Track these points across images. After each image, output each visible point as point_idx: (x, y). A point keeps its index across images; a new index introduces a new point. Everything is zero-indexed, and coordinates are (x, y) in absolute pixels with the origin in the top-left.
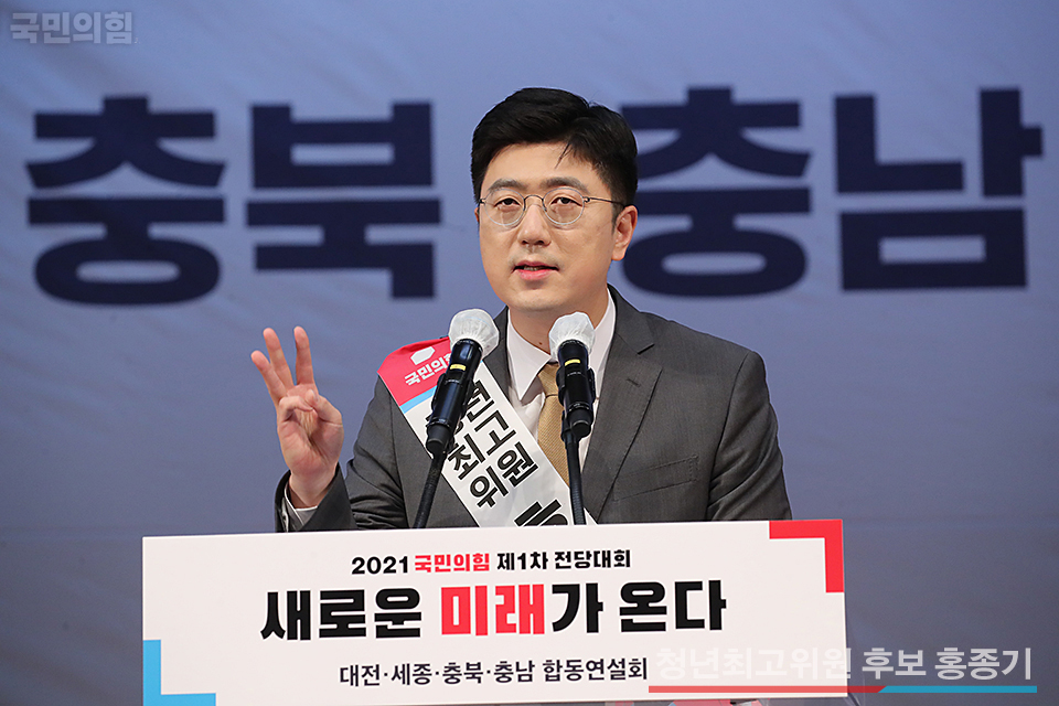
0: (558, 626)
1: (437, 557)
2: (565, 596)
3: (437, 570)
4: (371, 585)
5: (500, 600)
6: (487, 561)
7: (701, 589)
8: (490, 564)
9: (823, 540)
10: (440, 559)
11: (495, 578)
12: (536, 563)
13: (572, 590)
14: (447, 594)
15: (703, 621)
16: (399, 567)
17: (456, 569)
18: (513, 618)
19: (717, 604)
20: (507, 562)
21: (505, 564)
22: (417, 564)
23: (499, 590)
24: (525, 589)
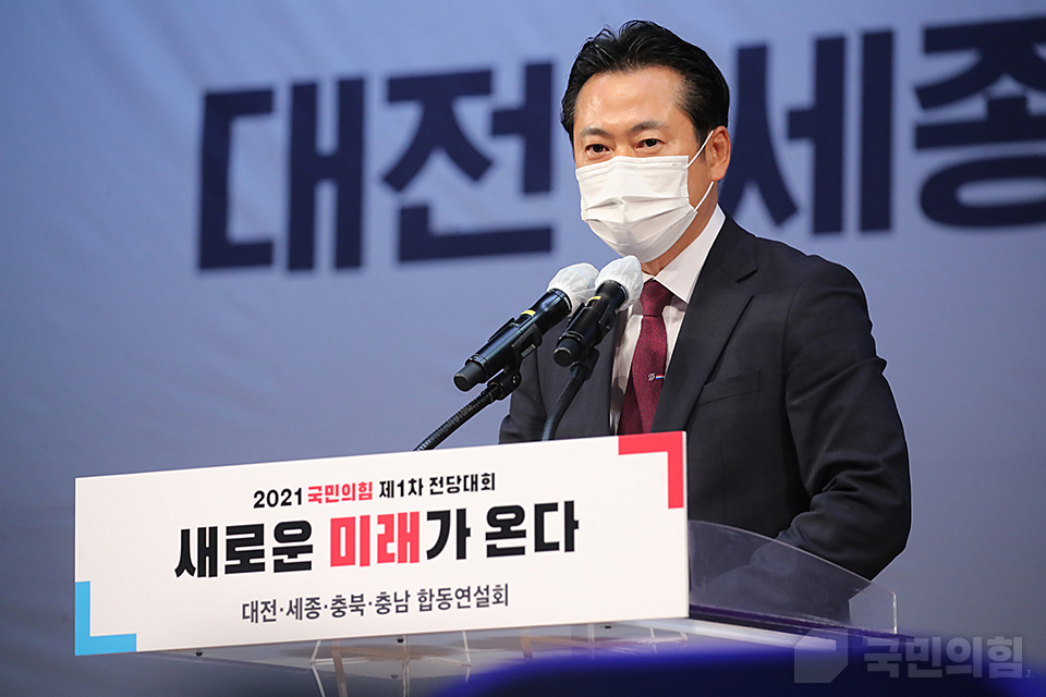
0: (432, 554)
1: (327, 487)
2: (437, 523)
3: (328, 501)
4: (270, 518)
5: (381, 529)
6: (370, 490)
7: (556, 510)
8: (373, 492)
9: (665, 454)
10: (330, 489)
11: (378, 506)
12: (413, 490)
13: (443, 516)
14: (336, 524)
15: (558, 543)
16: (294, 499)
17: (343, 499)
18: (392, 548)
19: (571, 525)
20: (388, 490)
21: (386, 492)
22: (310, 495)
23: (382, 519)
24: (402, 516)
